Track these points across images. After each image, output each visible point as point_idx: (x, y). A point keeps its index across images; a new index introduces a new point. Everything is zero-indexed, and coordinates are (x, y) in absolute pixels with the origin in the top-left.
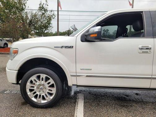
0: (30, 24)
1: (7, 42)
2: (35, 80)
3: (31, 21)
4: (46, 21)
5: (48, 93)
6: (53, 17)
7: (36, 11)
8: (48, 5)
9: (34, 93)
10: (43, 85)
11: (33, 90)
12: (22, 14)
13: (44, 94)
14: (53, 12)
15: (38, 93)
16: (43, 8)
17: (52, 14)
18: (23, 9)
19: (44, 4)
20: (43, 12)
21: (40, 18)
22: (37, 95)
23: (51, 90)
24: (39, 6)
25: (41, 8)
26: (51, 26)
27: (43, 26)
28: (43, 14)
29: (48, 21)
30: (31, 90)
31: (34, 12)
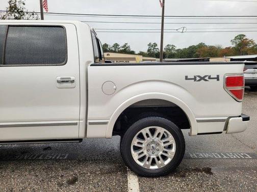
7: (5, 13)
8: (24, 4)
16: (15, 9)
17: (34, 19)
20: (17, 15)
25: (13, 8)
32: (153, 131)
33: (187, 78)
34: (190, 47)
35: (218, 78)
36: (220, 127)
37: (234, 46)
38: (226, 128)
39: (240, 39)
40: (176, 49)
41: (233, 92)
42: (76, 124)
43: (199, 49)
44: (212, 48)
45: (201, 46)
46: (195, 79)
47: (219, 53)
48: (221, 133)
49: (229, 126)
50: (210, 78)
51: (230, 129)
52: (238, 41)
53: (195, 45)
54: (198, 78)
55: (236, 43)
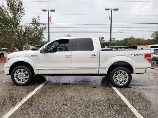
0: (24, 36)
1: (3, 52)
2: (18, 72)
3: (25, 33)
4: (39, 33)
5: (25, 78)
6: (45, 29)
7: (30, 24)
8: (40, 20)
9: (18, 79)
10: (23, 74)
11: (18, 77)
12: (17, 28)
13: (23, 79)
14: (44, 26)
15: (20, 78)
16: (35, 22)
17: (44, 27)
18: (18, 24)
19: (36, 19)
20: (36, 25)
21: (34, 30)
22: (19, 79)
23: (26, 77)
24: (32, 21)
25: (34, 22)
26: (43, 38)
27: (36, 37)
28: (36, 27)
29: (40, 33)
30: (16, 77)
31: (28, 25)
32: (121, 72)
33: (132, 55)
34: (125, 39)
35: (142, 55)
36: (143, 71)
37: (153, 38)
38: (145, 72)
39: (156, 34)
40: (116, 40)
41: (147, 59)
42: (96, 69)
43: (130, 41)
44: (138, 40)
45: (132, 38)
46: (134, 55)
47: (143, 43)
48: (144, 73)
49: (147, 71)
50: (139, 54)
51: (147, 72)
52: (155, 36)
53: (128, 38)
54: (135, 55)
55: (154, 37)
